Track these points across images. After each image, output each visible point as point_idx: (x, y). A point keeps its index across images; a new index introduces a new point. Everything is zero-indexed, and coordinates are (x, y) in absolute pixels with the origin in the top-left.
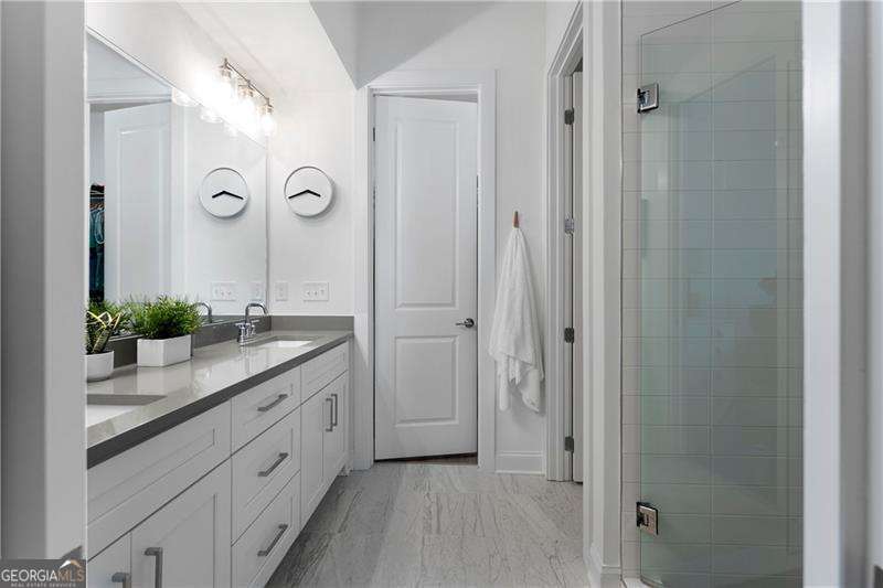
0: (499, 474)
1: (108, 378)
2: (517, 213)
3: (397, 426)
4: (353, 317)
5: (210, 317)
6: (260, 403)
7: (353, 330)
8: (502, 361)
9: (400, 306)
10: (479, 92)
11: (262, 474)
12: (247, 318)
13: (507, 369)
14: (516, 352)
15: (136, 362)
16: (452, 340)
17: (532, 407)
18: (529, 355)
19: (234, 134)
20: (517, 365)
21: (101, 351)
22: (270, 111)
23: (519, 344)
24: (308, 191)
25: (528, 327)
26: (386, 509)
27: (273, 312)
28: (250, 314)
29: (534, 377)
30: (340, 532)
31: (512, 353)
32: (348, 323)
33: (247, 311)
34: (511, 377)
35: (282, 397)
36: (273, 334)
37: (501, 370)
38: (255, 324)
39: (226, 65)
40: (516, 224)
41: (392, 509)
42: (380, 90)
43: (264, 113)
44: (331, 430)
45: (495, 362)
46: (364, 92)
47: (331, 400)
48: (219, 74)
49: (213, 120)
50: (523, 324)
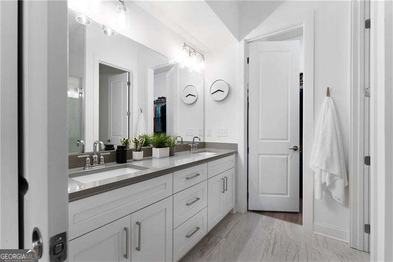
0: (316, 234)
1: (141, 160)
2: (328, 88)
3: (259, 195)
4: (237, 144)
5: (182, 142)
6: (187, 176)
7: (237, 149)
8: (317, 171)
9: (261, 140)
10: (303, 25)
11: (187, 204)
12: (193, 143)
13: (321, 177)
14: (327, 167)
15: (152, 155)
16: (286, 157)
17: (339, 201)
18: (336, 170)
19: (191, 71)
20: (327, 174)
21: (139, 151)
22: (204, 60)
23: (329, 163)
24: (219, 90)
25: (335, 154)
26: (248, 234)
27: (206, 141)
28: (195, 141)
29: (340, 184)
30: (225, 237)
31: (324, 168)
32: (236, 146)
33: (194, 140)
34: (323, 182)
35: (198, 175)
36: (206, 149)
37: (317, 176)
38: (197, 145)
39: (185, 45)
40: (328, 94)
41: (251, 235)
42: (250, 39)
43: (201, 61)
44: (224, 192)
45: (314, 172)
46: (242, 42)
47: (224, 179)
48: (182, 49)
49: (183, 67)
50: (332, 153)
